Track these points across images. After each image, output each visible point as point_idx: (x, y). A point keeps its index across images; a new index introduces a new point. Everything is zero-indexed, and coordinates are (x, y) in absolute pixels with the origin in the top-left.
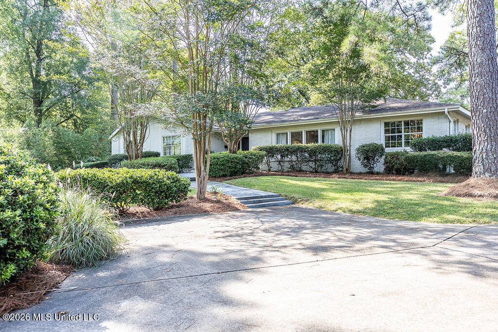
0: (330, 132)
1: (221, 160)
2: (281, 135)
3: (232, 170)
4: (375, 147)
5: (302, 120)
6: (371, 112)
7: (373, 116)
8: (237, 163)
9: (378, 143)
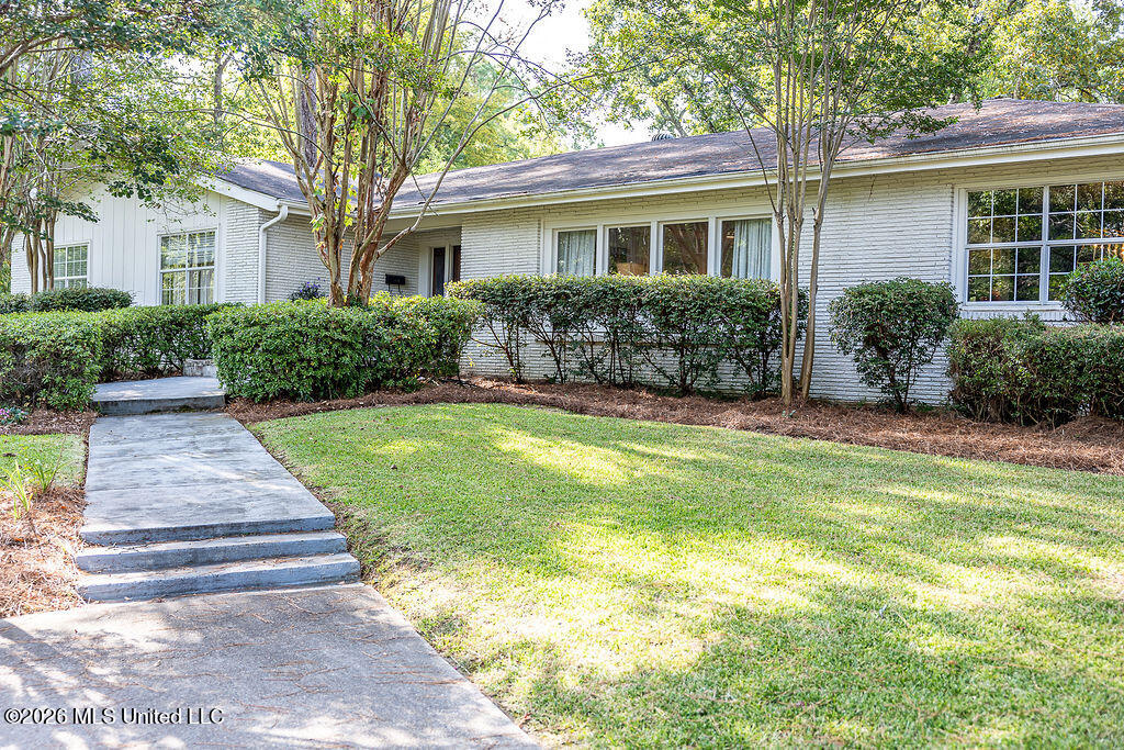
0: (754, 229)
1: (272, 330)
2: (575, 239)
3: (319, 374)
4: (910, 296)
5: (650, 178)
6: (914, 146)
7: (919, 162)
8: (344, 344)
9: (932, 277)
